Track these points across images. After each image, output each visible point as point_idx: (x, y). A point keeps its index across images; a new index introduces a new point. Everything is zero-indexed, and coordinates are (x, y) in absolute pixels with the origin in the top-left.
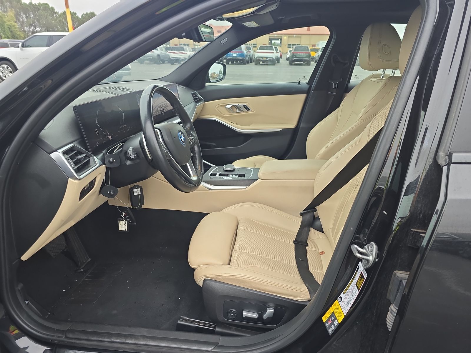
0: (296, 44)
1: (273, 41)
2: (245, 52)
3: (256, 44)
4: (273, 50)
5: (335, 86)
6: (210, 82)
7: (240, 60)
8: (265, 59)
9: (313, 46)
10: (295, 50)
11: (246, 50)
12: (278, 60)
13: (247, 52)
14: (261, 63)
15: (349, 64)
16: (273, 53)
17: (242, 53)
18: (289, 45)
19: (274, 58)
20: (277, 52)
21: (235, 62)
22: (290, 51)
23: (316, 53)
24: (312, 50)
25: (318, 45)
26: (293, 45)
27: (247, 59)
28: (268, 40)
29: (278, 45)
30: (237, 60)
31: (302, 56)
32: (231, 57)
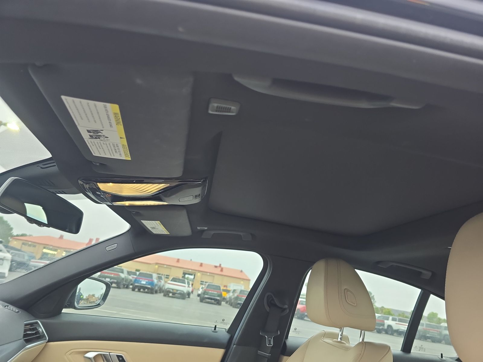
0: (209, 282)
1: (187, 276)
2: (155, 281)
3: (169, 276)
4: (185, 283)
5: (269, 342)
6: (75, 308)
7: (148, 288)
8: (175, 291)
9: (225, 286)
10: (207, 287)
11: (157, 279)
12: (189, 294)
13: (157, 282)
14: (171, 295)
15: (288, 311)
16: (185, 286)
17: (153, 281)
18: (201, 282)
19: (185, 291)
20: (189, 287)
21: (142, 290)
22: (202, 288)
23: (228, 294)
24: (224, 290)
25: (229, 286)
26: (206, 282)
27: (156, 288)
28: (182, 273)
29: (191, 280)
30: (144, 288)
31: (214, 295)
32: (138, 283)
